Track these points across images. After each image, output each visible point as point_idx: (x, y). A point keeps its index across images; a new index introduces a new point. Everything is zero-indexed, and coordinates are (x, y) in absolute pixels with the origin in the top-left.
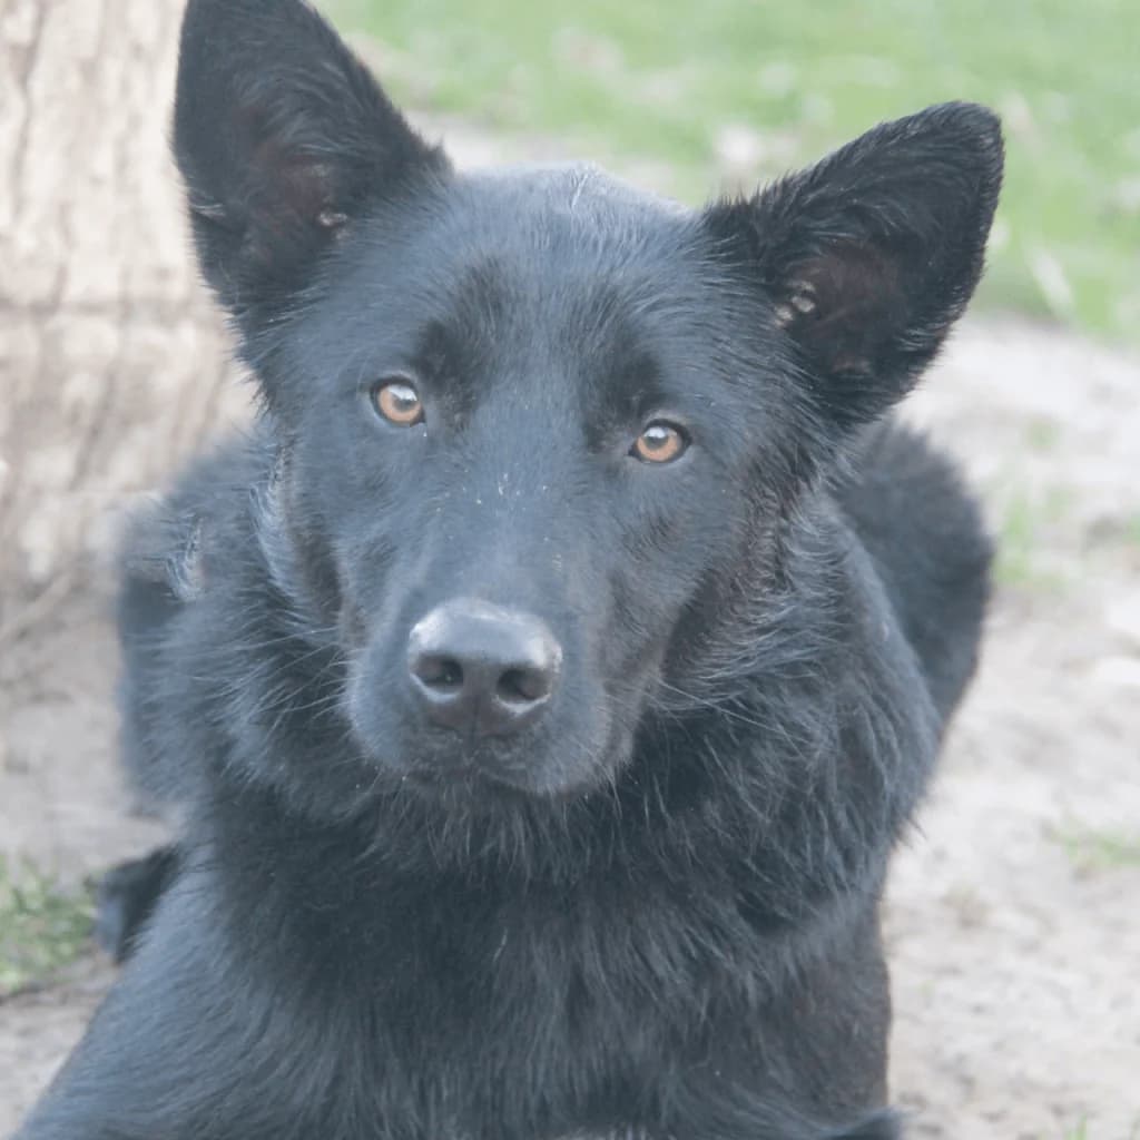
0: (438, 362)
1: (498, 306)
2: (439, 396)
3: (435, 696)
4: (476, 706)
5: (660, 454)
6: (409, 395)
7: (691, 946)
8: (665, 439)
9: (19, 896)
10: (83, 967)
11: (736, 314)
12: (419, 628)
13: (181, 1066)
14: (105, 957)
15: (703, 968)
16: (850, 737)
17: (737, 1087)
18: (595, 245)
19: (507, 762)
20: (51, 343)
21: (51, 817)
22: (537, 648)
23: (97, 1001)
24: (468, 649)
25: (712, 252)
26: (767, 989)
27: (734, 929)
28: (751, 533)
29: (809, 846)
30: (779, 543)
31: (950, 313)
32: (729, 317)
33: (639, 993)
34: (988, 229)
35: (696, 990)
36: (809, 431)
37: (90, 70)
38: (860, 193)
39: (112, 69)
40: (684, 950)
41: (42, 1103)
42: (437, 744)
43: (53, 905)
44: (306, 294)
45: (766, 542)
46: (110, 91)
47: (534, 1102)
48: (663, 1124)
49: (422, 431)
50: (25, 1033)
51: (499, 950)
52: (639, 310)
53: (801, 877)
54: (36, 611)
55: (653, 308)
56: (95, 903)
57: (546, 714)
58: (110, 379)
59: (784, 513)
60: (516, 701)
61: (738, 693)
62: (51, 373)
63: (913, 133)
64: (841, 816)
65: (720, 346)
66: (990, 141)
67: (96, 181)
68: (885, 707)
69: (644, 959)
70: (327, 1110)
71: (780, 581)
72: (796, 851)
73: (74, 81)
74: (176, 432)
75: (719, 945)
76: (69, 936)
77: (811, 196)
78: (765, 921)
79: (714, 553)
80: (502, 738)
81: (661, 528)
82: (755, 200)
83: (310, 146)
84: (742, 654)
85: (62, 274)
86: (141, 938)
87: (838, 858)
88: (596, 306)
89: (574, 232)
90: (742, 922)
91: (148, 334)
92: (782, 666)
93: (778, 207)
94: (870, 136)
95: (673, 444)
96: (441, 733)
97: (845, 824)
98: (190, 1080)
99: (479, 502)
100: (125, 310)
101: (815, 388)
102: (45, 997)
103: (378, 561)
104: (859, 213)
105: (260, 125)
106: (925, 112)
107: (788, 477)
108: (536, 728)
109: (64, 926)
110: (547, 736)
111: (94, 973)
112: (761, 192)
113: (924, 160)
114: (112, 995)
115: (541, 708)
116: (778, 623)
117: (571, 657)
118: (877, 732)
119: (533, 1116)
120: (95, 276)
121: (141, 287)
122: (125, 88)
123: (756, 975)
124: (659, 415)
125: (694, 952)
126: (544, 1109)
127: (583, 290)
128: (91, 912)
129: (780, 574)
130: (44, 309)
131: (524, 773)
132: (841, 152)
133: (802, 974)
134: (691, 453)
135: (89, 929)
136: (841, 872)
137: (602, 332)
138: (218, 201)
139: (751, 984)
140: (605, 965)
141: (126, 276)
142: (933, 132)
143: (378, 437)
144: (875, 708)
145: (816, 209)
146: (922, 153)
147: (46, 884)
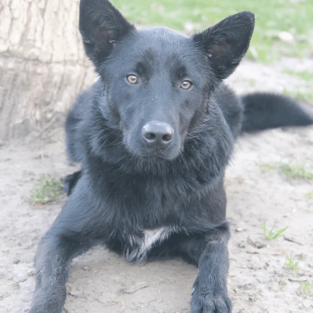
0: (141, 70)
1: (152, 58)
2: (141, 77)
3: (149, 141)
4: (158, 143)
5: (186, 87)
6: (134, 77)
7: (186, 187)
8: (187, 84)
9: (47, 182)
10: (61, 196)
11: (199, 57)
12: (144, 127)
13: (82, 215)
14: (65, 194)
15: (189, 191)
16: (219, 144)
17: (196, 217)
18: (171, 43)
19: (163, 154)
20: (50, 70)
21: (53, 166)
22: (169, 130)
23: (65, 203)
24: (156, 131)
25: (195, 45)
26: (202, 195)
27: (195, 183)
28: (203, 102)
29: (211, 166)
30: (208, 105)
31: (242, 56)
32: (198, 58)
33: (176, 197)
34: (251, 38)
35: (188, 196)
36: (214, 81)
37: (56, 13)
38: (225, 30)
39: (61, 13)
40: (185, 188)
41: (53, 224)
42: (149, 151)
43: (55, 184)
44: (109, 57)
45: (206, 104)
46: (60, 18)
47: (155, 220)
48: (180, 224)
49: (138, 85)
50: (50, 210)
51: (147, 189)
52: (181, 57)
53: (209, 172)
54: (49, 124)
55: (184, 57)
56: (63, 184)
57: (171, 144)
58: (62, 77)
59: (208, 98)
60: (166, 141)
61: (198, 136)
62: (50, 76)
63: (236, 17)
64: (217, 159)
65: (197, 64)
66: (252, 19)
67: (58, 36)
68: (225, 138)
69: (177, 190)
70: (113, 223)
71: (208, 113)
72: (208, 167)
73: (53, 16)
74: (76, 87)
75: (193, 187)
76: (57, 190)
77: (214, 31)
78: (202, 181)
79: (197, 106)
80: (162, 149)
81: (187, 103)
82: (202, 32)
83: (107, 27)
84: (200, 128)
85: (52, 55)
86: (73, 190)
87: (216, 169)
88: (172, 57)
89: (166, 42)
90: (197, 182)
91: (69, 67)
92: (207, 131)
93: (207, 34)
94: (227, 19)
95: (188, 85)
96: (150, 148)
97: (218, 161)
98: (84, 218)
99: (153, 100)
100: (65, 62)
101: (215, 72)
102: (53, 203)
103: (130, 113)
104: (224, 35)
105: (97, 23)
106: (239, 13)
107: (209, 90)
108: (169, 146)
109: (57, 188)
110: (171, 148)
111: (63, 198)
112: (204, 31)
113: (238, 23)
114: (67, 202)
115: (171, 142)
116: (207, 122)
117: (175, 131)
118: (224, 143)
119: (155, 223)
120: (58, 56)
121: (68, 58)
122: (64, 16)
123: (200, 192)
124: (186, 79)
125: (187, 188)
126: (157, 221)
127: (170, 53)
128: (62, 185)
129: (208, 111)
130: (48, 63)
131: (167, 156)
132: (221, 22)
133: (209, 192)
134: (193, 87)
135: (62, 189)
136: (217, 171)
137: (174, 62)
138: (89, 40)
139: (199, 194)
140: (169, 191)
141: (65, 55)
142: (240, 17)
143: (129, 87)
144: (223, 138)
145: (215, 34)
146: (238, 22)
147: (53, 180)
